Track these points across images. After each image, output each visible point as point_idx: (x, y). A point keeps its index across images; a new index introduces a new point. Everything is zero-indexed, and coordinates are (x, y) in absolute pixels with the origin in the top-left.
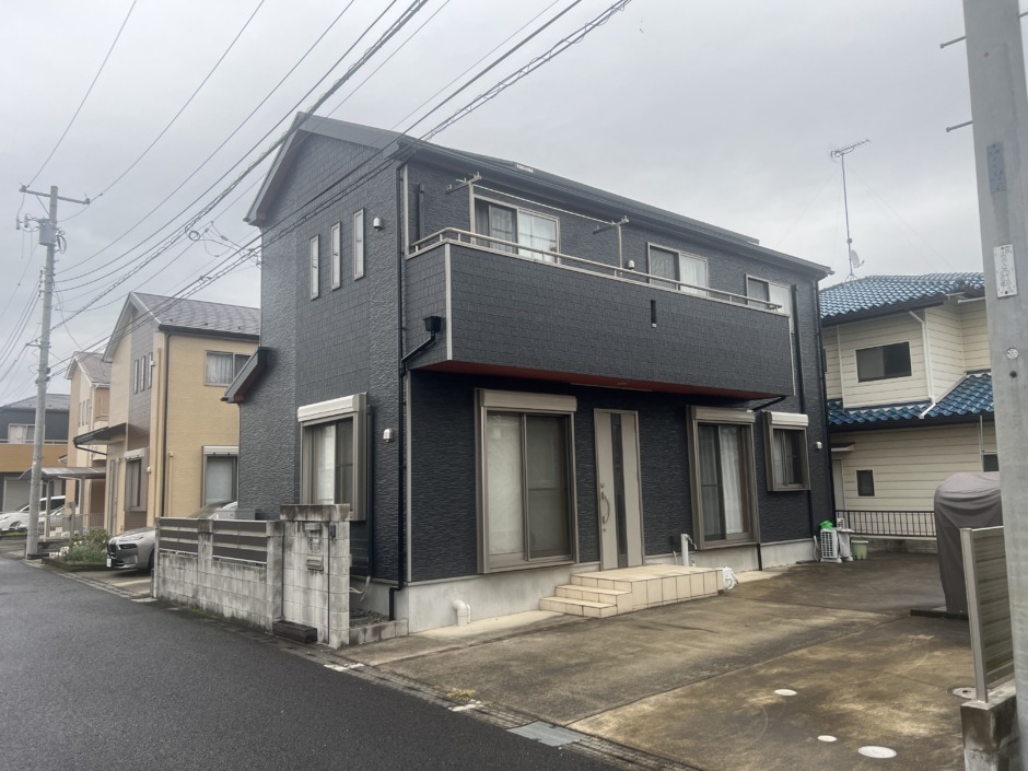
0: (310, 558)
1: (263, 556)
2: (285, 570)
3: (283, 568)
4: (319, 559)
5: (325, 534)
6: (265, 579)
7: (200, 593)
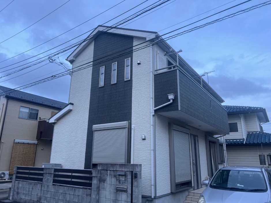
0: (117, 186)
1: (90, 185)
2: (100, 191)
3: (99, 190)
4: (125, 187)
5: (129, 177)
6: (90, 195)
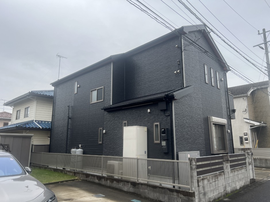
1: (245, 163)
4: (251, 161)
6: (247, 170)
7: (227, 187)
